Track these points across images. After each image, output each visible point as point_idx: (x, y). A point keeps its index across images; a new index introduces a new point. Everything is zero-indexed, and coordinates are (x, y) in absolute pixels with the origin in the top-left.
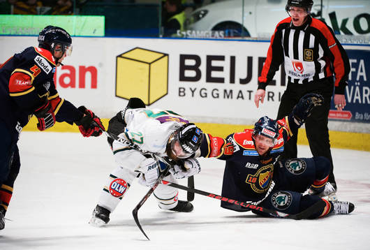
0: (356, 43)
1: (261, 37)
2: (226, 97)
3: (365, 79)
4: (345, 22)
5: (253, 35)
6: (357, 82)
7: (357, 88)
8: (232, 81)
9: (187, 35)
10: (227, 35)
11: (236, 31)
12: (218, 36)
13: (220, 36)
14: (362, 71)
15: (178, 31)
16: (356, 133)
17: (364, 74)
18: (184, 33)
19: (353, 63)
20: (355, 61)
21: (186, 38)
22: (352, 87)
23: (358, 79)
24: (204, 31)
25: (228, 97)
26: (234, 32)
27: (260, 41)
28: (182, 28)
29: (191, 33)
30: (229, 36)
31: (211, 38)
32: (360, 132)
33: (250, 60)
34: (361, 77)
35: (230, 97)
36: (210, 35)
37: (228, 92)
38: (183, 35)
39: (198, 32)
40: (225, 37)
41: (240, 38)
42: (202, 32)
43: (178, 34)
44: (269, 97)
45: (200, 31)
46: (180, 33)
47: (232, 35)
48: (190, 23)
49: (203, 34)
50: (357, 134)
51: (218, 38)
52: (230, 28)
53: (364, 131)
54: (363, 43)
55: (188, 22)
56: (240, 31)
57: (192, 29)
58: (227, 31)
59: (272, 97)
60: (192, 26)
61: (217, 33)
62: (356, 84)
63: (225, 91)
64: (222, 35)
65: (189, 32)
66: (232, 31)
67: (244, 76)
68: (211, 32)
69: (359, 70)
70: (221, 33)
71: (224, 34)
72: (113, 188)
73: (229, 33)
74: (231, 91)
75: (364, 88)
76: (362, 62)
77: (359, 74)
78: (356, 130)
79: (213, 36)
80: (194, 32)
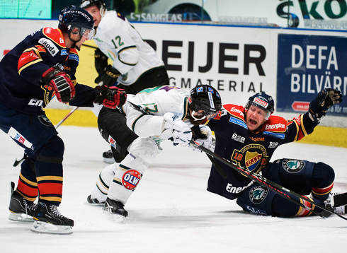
0: (326, 28)
1: (223, 20)
2: (184, 86)
3: (336, 68)
4: (315, 5)
5: (214, 18)
6: (328, 71)
7: (328, 78)
8: (191, 68)
9: (141, 18)
10: (185, 18)
11: (196, 14)
12: (175, 19)
13: (178, 20)
14: (332, 59)
15: (132, 14)
16: (326, 126)
17: (335, 62)
18: (138, 16)
19: (323, 51)
20: (326, 48)
21: (141, 22)
22: (322, 77)
23: (328, 68)
24: (160, 14)
25: (186, 87)
26: (193, 16)
27: (222, 26)
28: (137, 10)
29: (146, 16)
30: (188, 19)
31: (167, 21)
32: (330, 126)
33: (210, 46)
34: (332, 66)
35: (188, 86)
36: (167, 18)
37: (186, 81)
38: (137, 19)
39: (153, 15)
40: (183, 20)
41: (200, 22)
42: (158, 15)
43: (132, 17)
44: (230, 86)
45: (156, 14)
46: (134, 16)
47: (191, 18)
48: (145, 5)
49: (159, 17)
50: (327, 128)
51: (176, 21)
52: (188, 11)
53: (335, 125)
54: (335, 29)
55: (143, 4)
56: (200, 15)
57: (147, 12)
58: (185, 15)
59: (234, 87)
60: (147, 8)
61: (174, 16)
62: (326, 73)
63: (183, 80)
64: (180, 19)
65: (143, 15)
66: (191, 14)
67: (204, 64)
68: (167, 15)
69: (330, 58)
70: (179, 16)
71: (183, 18)
72: (127, 180)
73: (188, 17)
74: (189, 80)
75: (336, 78)
76: (333, 49)
77: (330, 62)
78: (327, 124)
79: (169, 19)
80: (149, 15)
